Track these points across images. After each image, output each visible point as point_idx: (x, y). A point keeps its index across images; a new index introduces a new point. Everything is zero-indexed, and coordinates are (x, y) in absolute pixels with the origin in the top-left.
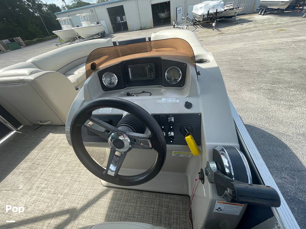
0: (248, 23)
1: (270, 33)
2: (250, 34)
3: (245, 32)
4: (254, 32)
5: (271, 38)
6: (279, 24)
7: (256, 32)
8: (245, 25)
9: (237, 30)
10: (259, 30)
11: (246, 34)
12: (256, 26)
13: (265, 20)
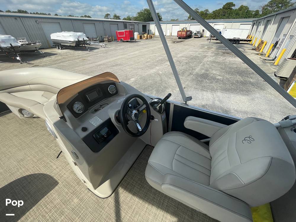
0: (55, 56)
1: (78, 61)
2: (65, 64)
3: (59, 63)
4: (66, 62)
5: (83, 65)
6: (80, 56)
7: (68, 62)
8: (53, 57)
9: (49, 62)
10: (69, 61)
11: (61, 64)
12: (64, 58)
13: (67, 53)
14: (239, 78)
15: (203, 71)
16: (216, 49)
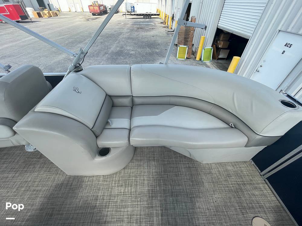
14: (148, 50)
15: (118, 49)
16: (132, 25)
